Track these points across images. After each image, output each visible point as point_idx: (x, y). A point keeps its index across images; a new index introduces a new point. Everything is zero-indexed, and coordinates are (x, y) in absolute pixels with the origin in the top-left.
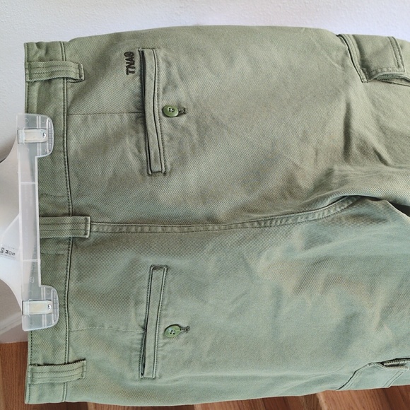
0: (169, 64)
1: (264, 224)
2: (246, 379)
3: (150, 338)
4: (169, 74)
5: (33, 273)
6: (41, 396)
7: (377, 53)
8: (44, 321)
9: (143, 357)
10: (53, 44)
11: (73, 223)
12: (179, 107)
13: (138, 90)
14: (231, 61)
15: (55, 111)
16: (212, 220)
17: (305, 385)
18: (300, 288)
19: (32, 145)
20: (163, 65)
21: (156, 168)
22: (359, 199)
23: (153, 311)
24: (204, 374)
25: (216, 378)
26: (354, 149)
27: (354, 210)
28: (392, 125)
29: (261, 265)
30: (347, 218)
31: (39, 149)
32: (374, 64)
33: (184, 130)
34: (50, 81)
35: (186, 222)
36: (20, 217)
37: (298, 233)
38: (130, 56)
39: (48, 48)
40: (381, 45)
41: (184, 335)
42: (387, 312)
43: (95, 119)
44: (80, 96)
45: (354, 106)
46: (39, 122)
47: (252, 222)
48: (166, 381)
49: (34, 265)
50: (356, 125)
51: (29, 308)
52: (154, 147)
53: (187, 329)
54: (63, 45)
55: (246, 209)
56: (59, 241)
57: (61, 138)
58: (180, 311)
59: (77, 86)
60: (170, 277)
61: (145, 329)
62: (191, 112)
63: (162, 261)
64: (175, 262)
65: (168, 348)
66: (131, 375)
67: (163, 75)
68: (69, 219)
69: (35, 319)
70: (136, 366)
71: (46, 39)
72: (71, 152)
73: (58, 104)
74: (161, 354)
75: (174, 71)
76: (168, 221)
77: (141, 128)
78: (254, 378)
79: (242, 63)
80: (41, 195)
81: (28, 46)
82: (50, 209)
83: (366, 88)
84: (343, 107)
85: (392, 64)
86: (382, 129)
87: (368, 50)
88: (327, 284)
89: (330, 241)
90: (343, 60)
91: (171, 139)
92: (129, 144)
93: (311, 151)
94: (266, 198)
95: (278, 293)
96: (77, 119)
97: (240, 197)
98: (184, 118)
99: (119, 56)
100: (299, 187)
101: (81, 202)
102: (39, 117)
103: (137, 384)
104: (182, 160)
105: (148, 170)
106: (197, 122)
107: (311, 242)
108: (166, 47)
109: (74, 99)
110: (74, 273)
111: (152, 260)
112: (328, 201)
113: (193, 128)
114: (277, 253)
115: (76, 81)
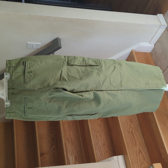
0: (30, 64)
1: (42, 92)
2: (44, 117)
3: (25, 109)
4: (30, 66)
5: (7, 98)
6: (8, 118)
7: (71, 60)
8: (8, 106)
9: (25, 111)
10: (11, 60)
11: (13, 90)
12: (31, 71)
13: (24, 69)
14: (41, 62)
15: (10, 72)
16: (34, 90)
17: (56, 119)
18: (50, 102)
19: (7, 78)
20: (29, 64)
21: (26, 82)
22: (57, 88)
23: (25, 105)
24: (36, 116)
25: (38, 117)
26: (62, 79)
27: (57, 90)
28: (70, 74)
29: (42, 98)
30: (55, 91)
31: (8, 78)
32: (69, 62)
33: (31, 75)
34: (10, 67)
35: (30, 91)
36: (4, 89)
37: (48, 93)
38: (23, 62)
39: (10, 61)
40: (72, 58)
41: (31, 109)
42: (66, 106)
43: (17, 74)
44: (15, 69)
45: (63, 71)
46: (8, 74)
47: (40, 91)
48: (29, 117)
49: (7, 97)
50: (62, 74)
51: (6, 103)
52: (26, 78)
53: (32, 108)
54: (13, 60)
55: (40, 89)
56: (10, 93)
57: (11, 77)
58: (30, 105)
59: (14, 68)
60: (27, 99)
61: (24, 108)
62: (33, 73)
63: (26, 97)
64: (28, 97)
65: (29, 111)
66: (23, 115)
67: (29, 66)
68: (12, 90)
69: (7, 105)
70: (24, 114)
71: (10, 59)
72: (13, 79)
73: (11, 71)
74: (28, 112)
75: (31, 65)
76: (27, 91)
77: (24, 75)
78: (45, 117)
79: (44, 63)
80: (8, 86)
81: (7, 61)
82: (9, 88)
83: (67, 67)
84: (61, 71)
85: (73, 62)
86: (68, 75)
87: (69, 59)
88: (54, 102)
89: (53, 95)
90: (64, 61)
91: (29, 77)
92: (22, 78)
93: (53, 79)
94: (44, 87)
95: (45, 103)
96: (14, 74)
97: (39, 87)
98: (32, 73)
99: (22, 62)
100: (50, 85)
101: (14, 87)
102: (8, 73)
103: (25, 117)
104: (30, 81)
105: (25, 82)
106: (34, 74)
107: (50, 95)
108: (30, 60)
109: (14, 70)
110: (13, 98)
111: (24, 97)
112: (52, 88)
113: (33, 75)
114: (44, 96)
115: (14, 67)
